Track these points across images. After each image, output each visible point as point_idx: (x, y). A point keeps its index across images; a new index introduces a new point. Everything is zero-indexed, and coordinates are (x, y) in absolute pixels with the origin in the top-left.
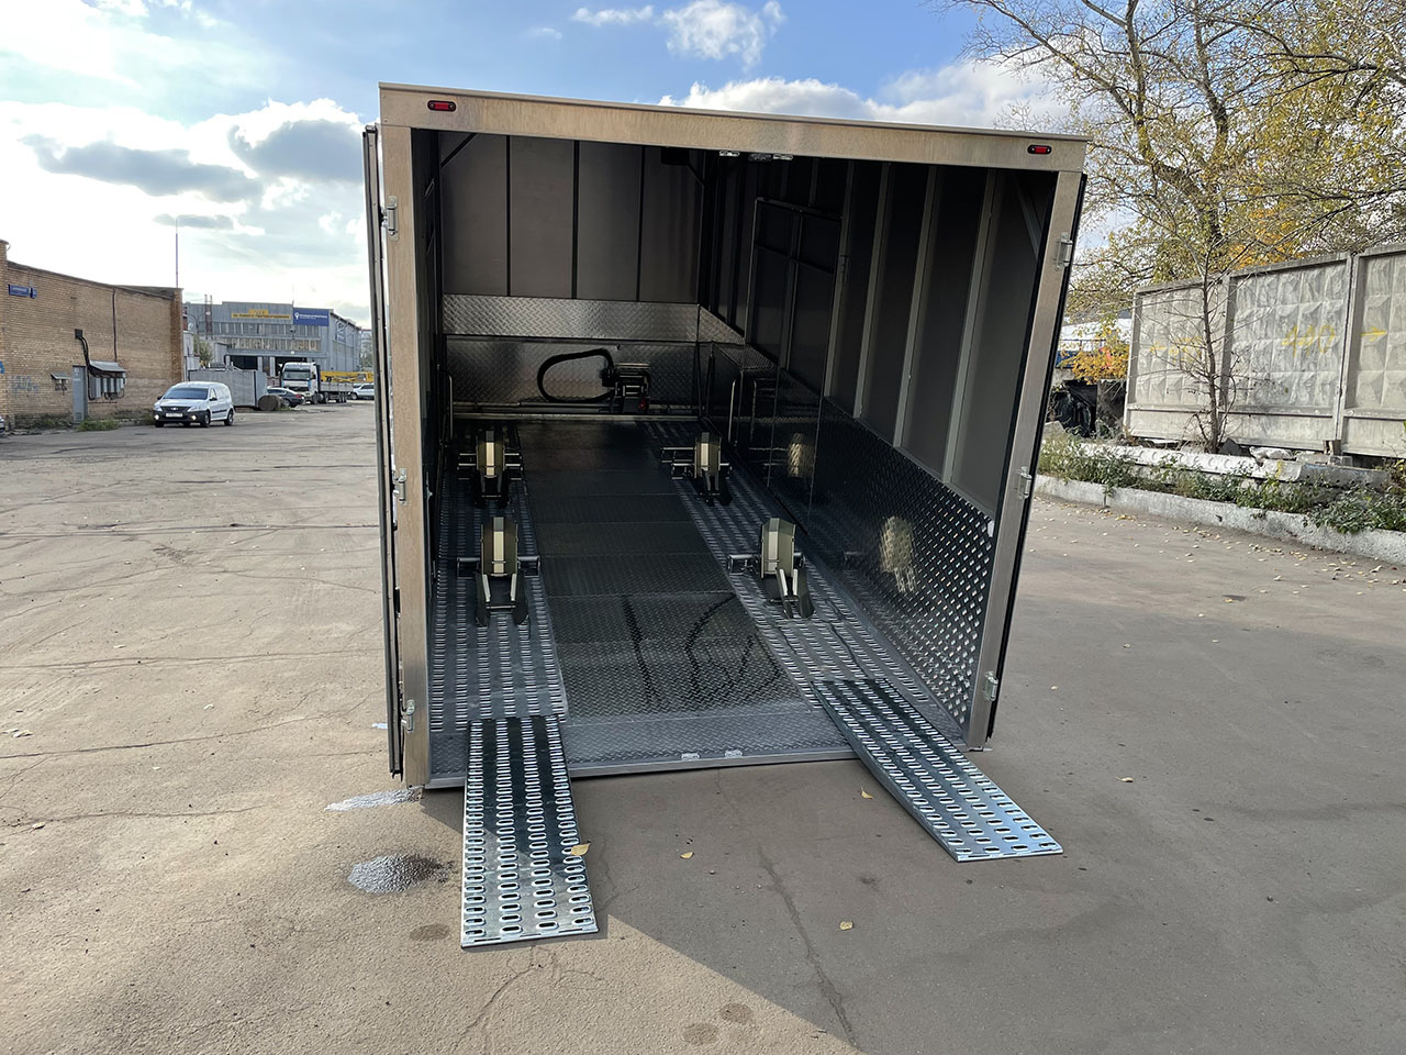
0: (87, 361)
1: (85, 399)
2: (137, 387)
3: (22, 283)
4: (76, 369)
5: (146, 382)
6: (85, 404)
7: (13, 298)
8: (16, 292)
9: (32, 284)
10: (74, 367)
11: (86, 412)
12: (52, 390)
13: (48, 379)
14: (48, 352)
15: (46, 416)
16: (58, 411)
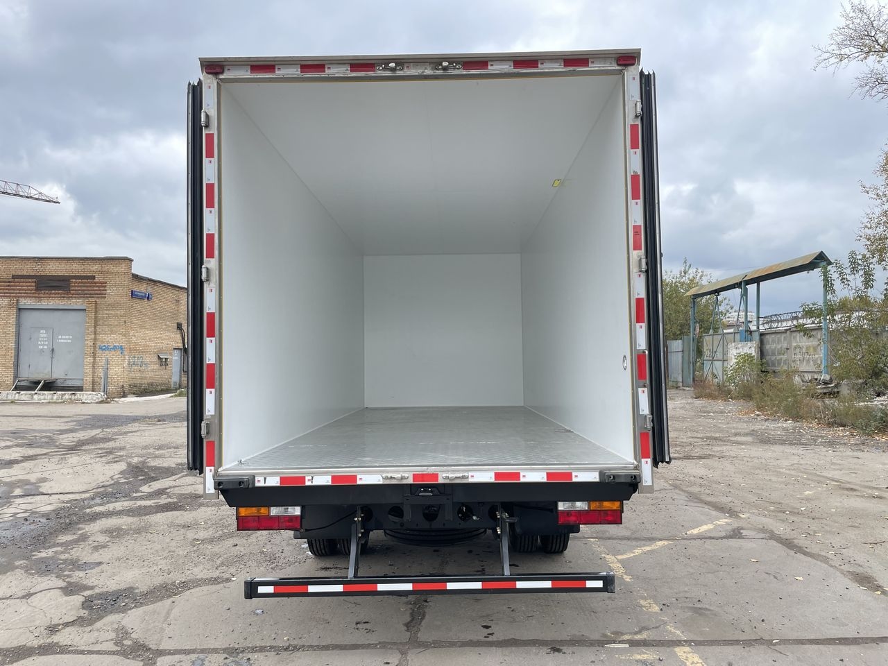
0: (184, 344)
1: (180, 372)
3: (142, 288)
4: (175, 351)
6: (180, 376)
7: (135, 300)
8: (137, 295)
9: (149, 290)
10: (175, 349)
11: (180, 380)
12: (158, 366)
13: (155, 359)
14: (157, 338)
15: (152, 384)
16: (160, 381)
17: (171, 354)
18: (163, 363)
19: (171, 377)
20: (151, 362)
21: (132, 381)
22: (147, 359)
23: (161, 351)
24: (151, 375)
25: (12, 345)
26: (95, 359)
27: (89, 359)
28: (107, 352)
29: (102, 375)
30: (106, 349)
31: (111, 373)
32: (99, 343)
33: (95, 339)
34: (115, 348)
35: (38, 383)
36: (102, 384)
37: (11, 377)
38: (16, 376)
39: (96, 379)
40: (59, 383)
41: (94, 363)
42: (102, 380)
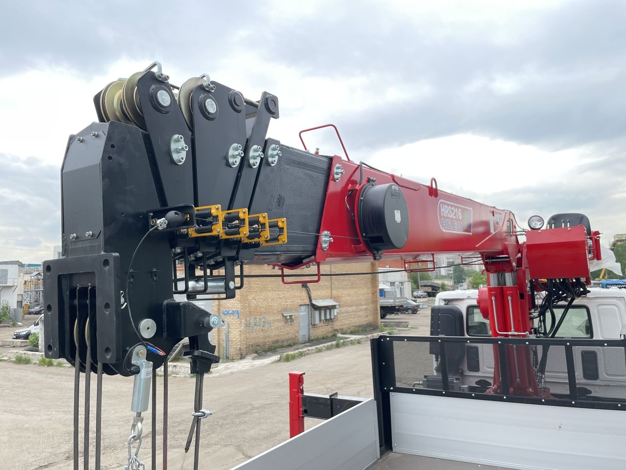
0: (311, 300)
1: (309, 326)
2: (347, 312)
4: (302, 307)
5: (354, 308)
6: (309, 329)
10: (300, 305)
11: (309, 334)
12: (282, 323)
13: (280, 317)
14: (281, 298)
15: (277, 342)
16: (287, 337)
17: (296, 311)
18: (288, 320)
19: (298, 332)
20: (275, 321)
21: (252, 342)
22: (270, 318)
23: (285, 309)
24: (275, 333)
28: (228, 317)
29: (225, 338)
30: (227, 314)
31: (231, 335)
32: (222, 309)
33: (219, 305)
34: (233, 313)
42: (225, 343)
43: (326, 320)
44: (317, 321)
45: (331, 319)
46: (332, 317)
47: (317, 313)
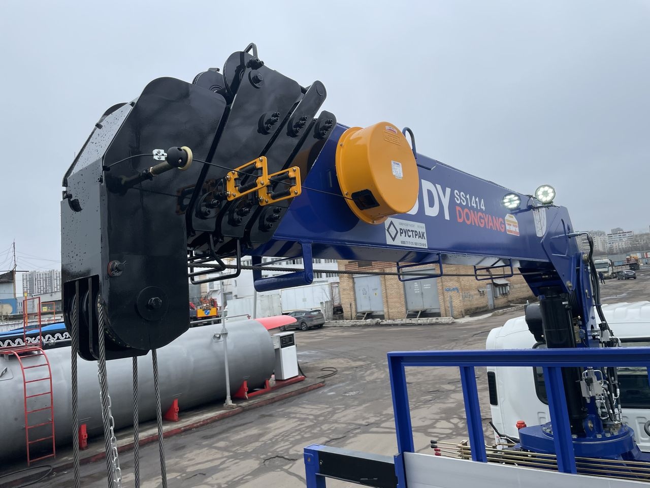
0: (493, 281)
1: (493, 298)
5: (519, 285)
6: (494, 300)
11: (494, 304)
12: (479, 296)
13: (477, 292)
15: (478, 308)
16: (482, 305)
17: (485, 288)
18: (482, 294)
20: (475, 294)
21: (466, 308)
22: (472, 293)
23: (479, 288)
24: (476, 302)
25: (402, 292)
26: (444, 296)
27: (441, 297)
28: (450, 292)
29: (449, 305)
30: (448, 290)
31: (454, 304)
32: (445, 287)
33: (442, 285)
34: (454, 289)
35: (418, 312)
36: (450, 310)
37: (404, 309)
38: (407, 309)
39: (447, 308)
40: (428, 311)
41: (444, 299)
42: (450, 308)
43: (503, 294)
44: (498, 295)
45: (506, 293)
46: (507, 292)
47: (498, 289)
